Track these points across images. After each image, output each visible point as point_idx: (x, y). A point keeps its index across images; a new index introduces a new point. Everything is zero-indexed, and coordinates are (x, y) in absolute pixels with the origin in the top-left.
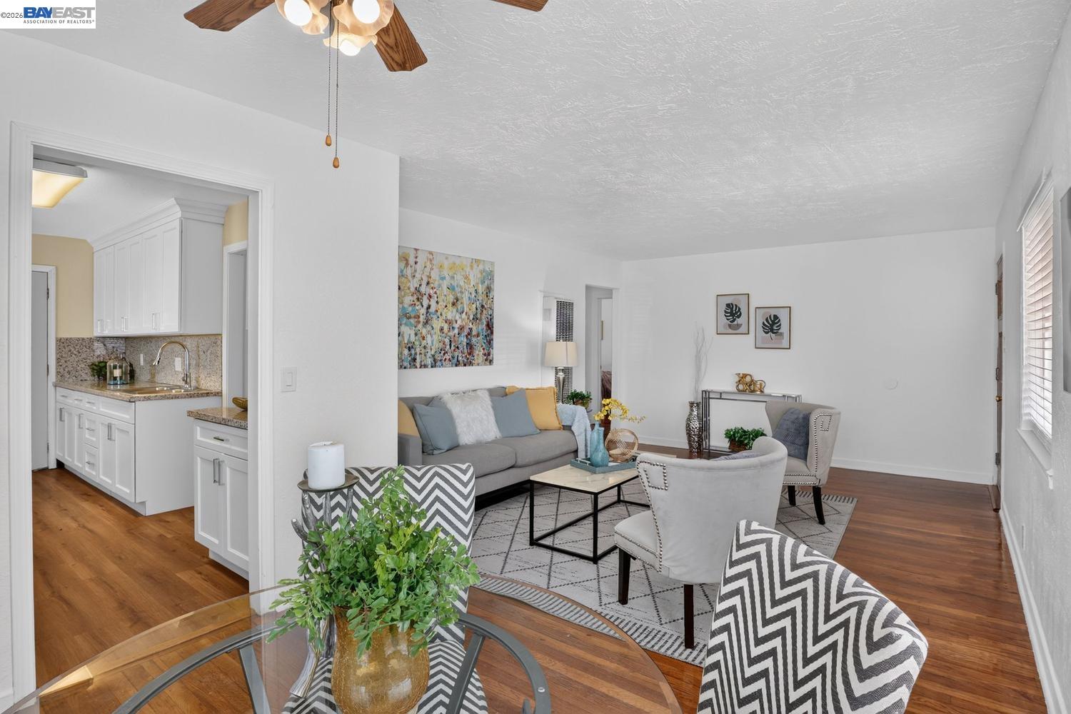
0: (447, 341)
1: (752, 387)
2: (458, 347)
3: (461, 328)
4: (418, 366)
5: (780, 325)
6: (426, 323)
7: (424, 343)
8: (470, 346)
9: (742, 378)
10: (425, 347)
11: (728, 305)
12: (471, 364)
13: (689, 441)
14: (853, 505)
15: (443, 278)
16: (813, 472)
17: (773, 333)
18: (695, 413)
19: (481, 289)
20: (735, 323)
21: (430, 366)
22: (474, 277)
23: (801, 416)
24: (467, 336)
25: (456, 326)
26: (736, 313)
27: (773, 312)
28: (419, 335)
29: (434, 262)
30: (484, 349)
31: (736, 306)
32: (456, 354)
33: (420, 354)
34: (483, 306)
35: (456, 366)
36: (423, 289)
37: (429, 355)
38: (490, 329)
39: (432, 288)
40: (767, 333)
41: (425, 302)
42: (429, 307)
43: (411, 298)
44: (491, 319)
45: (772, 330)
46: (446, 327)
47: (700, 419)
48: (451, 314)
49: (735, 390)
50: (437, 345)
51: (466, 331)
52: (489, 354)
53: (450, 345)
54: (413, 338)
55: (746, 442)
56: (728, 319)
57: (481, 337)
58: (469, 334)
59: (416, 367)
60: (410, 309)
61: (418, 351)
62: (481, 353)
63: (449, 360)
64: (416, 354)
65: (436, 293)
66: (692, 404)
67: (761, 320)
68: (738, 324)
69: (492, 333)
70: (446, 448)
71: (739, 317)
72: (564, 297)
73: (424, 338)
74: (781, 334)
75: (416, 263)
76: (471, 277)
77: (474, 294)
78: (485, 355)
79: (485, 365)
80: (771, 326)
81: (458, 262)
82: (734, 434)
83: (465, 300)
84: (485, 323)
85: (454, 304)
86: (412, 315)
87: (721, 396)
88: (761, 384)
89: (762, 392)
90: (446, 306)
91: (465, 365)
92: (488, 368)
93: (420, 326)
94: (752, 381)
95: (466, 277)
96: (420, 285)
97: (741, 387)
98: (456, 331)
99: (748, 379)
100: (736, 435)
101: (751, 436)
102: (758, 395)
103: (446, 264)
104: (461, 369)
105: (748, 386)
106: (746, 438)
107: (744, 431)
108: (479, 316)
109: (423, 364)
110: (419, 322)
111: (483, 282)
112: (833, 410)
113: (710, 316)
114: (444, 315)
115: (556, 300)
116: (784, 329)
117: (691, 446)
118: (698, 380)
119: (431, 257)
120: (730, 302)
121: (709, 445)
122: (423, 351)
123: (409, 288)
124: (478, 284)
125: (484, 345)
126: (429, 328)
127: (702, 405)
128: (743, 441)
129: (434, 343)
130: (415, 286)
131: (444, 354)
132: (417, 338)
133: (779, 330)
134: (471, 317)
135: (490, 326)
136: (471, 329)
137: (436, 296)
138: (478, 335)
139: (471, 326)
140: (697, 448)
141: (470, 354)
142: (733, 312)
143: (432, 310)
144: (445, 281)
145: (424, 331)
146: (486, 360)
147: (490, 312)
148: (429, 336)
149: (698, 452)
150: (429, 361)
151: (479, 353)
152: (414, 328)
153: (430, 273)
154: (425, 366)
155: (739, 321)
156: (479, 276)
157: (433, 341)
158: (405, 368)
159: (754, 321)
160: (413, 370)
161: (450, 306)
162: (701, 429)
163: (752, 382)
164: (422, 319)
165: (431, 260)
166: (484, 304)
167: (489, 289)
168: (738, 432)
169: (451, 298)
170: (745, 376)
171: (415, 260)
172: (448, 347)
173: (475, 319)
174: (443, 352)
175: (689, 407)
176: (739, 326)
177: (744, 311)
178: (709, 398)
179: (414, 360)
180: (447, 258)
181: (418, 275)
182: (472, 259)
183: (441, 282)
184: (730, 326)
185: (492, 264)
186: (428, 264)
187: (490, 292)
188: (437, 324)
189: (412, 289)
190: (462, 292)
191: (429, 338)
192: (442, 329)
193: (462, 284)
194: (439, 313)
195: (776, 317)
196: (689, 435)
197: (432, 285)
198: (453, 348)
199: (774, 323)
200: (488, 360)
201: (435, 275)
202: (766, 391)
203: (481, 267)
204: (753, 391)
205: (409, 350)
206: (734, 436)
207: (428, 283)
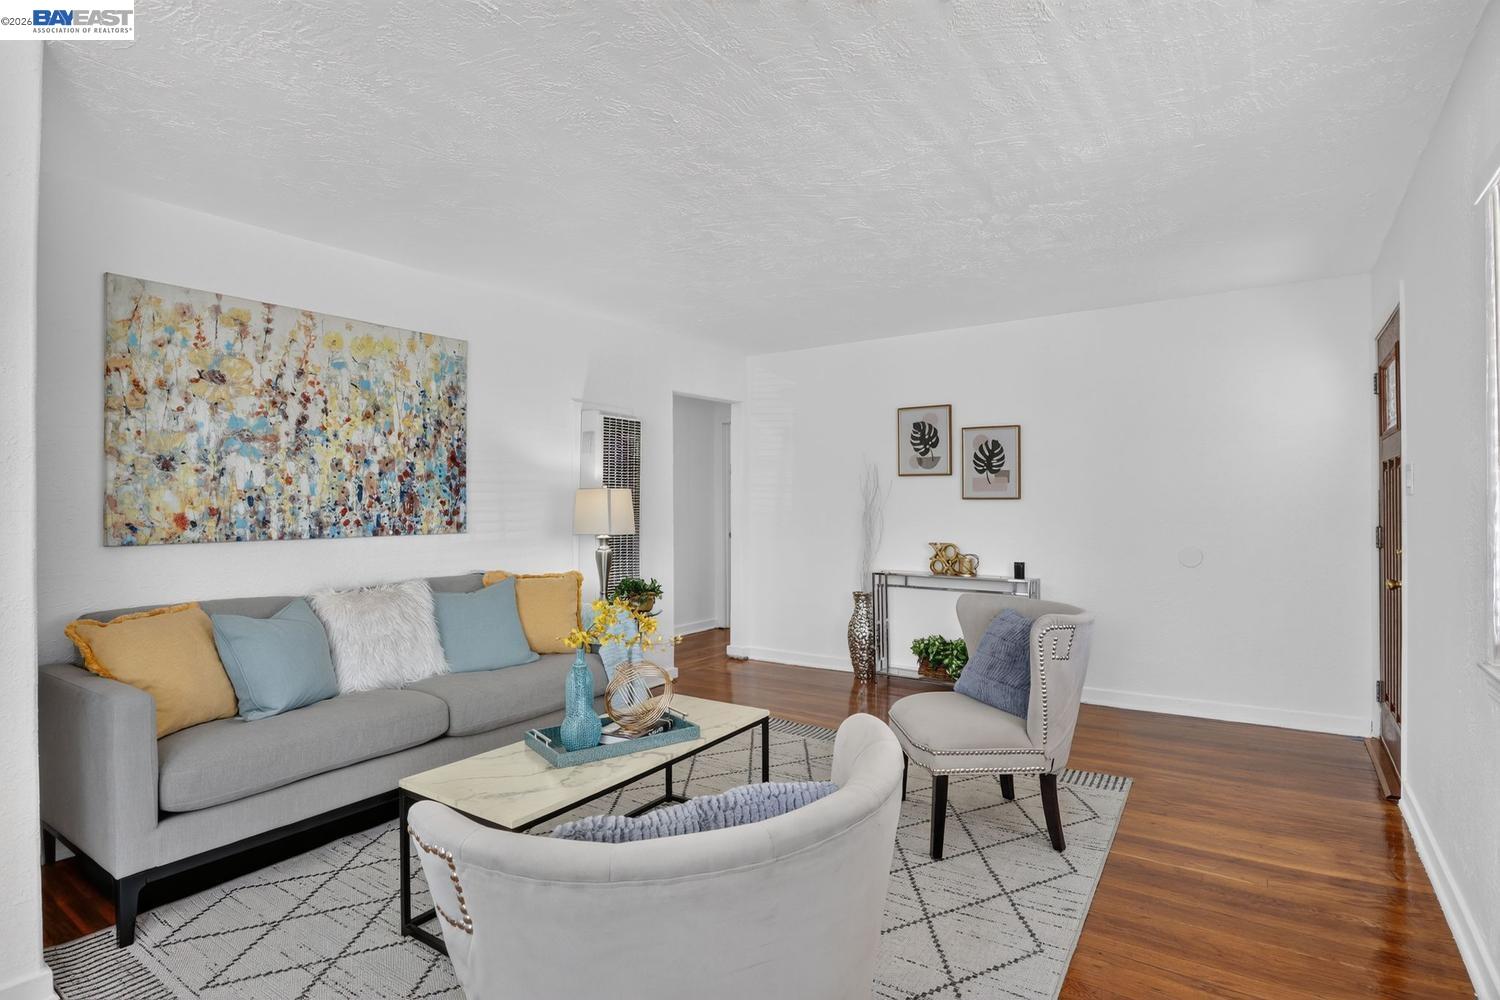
0: (351, 487)
1: (957, 567)
2: (378, 499)
3: (387, 463)
4: (275, 535)
5: (1003, 458)
6: (297, 450)
7: (290, 490)
8: (410, 499)
9: (941, 550)
10: (293, 499)
11: (916, 426)
12: (411, 530)
13: (854, 659)
14: (1124, 796)
15: (340, 366)
16: (1041, 748)
17: (993, 472)
18: (863, 611)
19: (435, 389)
20: (929, 455)
21: (306, 535)
22: (419, 367)
23: (1020, 627)
24: (401, 479)
25: (375, 458)
26: (931, 438)
27: (991, 436)
28: (276, 474)
29: (317, 332)
30: (443, 503)
31: (930, 426)
32: (374, 512)
33: (280, 511)
34: (439, 423)
35: (375, 534)
36: (287, 384)
37: (303, 514)
38: (458, 465)
39: (312, 383)
40: (981, 472)
41: (294, 409)
42: (303, 420)
43: (253, 400)
44: (459, 447)
45: (990, 468)
46: (347, 460)
47: (872, 622)
48: (362, 434)
49: (927, 570)
50: (324, 495)
51: (400, 468)
52: (456, 512)
53: (360, 496)
54: (259, 480)
55: (946, 661)
56: (917, 450)
57: (436, 480)
58: (406, 474)
59: (270, 538)
60: (252, 422)
61: (274, 504)
62: (436, 511)
63: (358, 523)
64: (268, 511)
65: (321, 393)
66: (857, 596)
67: (972, 450)
68: (933, 458)
69: (463, 472)
70: (281, 706)
71: (934, 445)
72: (623, 411)
73: (289, 481)
74: (1007, 474)
75: (268, 332)
76: (411, 365)
77: (417, 399)
78: (446, 513)
79: (446, 532)
80: (990, 458)
81: (377, 336)
82: (926, 649)
83: (397, 410)
84: (446, 454)
85: (367, 416)
86: (260, 433)
87: (906, 581)
88: (971, 561)
89: (973, 574)
90: (348, 420)
91: (397, 533)
92: (454, 538)
93: (280, 457)
94: (957, 555)
95: (400, 367)
96: (280, 376)
97: (939, 567)
98: (375, 468)
99: (951, 553)
100: (930, 651)
101: (955, 652)
102: (966, 579)
103: (347, 338)
104: (386, 541)
105: (951, 565)
106: (946, 656)
107: (944, 643)
108: (430, 440)
109: (287, 530)
110: (277, 449)
111: (439, 378)
112: (1078, 616)
113: (887, 445)
114: (342, 434)
115: (603, 416)
116: (1009, 465)
117: (856, 666)
118: (867, 554)
119: (310, 322)
120: (919, 421)
121: (888, 667)
122: (288, 506)
123: (249, 382)
124: (428, 380)
125: (442, 494)
126: (304, 461)
127: (873, 598)
128: (942, 661)
129: (318, 490)
130: (266, 378)
131: (344, 512)
132: (271, 479)
133: (1002, 465)
134: (413, 443)
135: (457, 460)
136: (412, 466)
137: (320, 399)
138: (429, 476)
139: (411, 458)
140: (867, 672)
141: (409, 512)
142: (925, 437)
143: (311, 425)
144: (343, 370)
145: (291, 468)
146: (450, 523)
147: (457, 434)
148: (304, 477)
149: (868, 679)
150: (304, 525)
151: (431, 510)
152: (263, 460)
153: (306, 354)
154: (295, 536)
155: (935, 452)
156: (430, 365)
157: (315, 487)
158: (239, 539)
159: (960, 452)
160: (262, 546)
161: (357, 420)
162: (872, 640)
163: (958, 558)
164: (284, 442)
165: (308, 329)
166: (443, 419)
167: (454, 392)
168: (934, 644)
169: (361, 404)
170: (946, 547)
171: (266, 325)
172: (353, 499)
173: (422, 445)
174: (339, 509)
175: (853, 602)
176: (935, 460)
177: (943, 435)
178: (887, 586)
179: (265, 523)
180: (349, 327)
181: (274, 356)
182: (414, 332)
183: (334, 372)
184: (920, 462)
185: (463, 344)
186: (301, 336)
187: (456, 395)
188: (324, 454)
189: (258, 383)
190: (388, 395)
191: (304, 483)
192: (337, 465)
193: (388, 377)
194: (329, 433)
195: (996, 444)
196: (853, 648)
197: (311, 378)
198: (366, 501)
199: (992, 455)
200: (454, 521)
201: (318, 358)
202: (982, 572)
203: (435, 349)
204: (958, 574)
205: (251, 504)
206: (927, 653)
207: (300, 373)
